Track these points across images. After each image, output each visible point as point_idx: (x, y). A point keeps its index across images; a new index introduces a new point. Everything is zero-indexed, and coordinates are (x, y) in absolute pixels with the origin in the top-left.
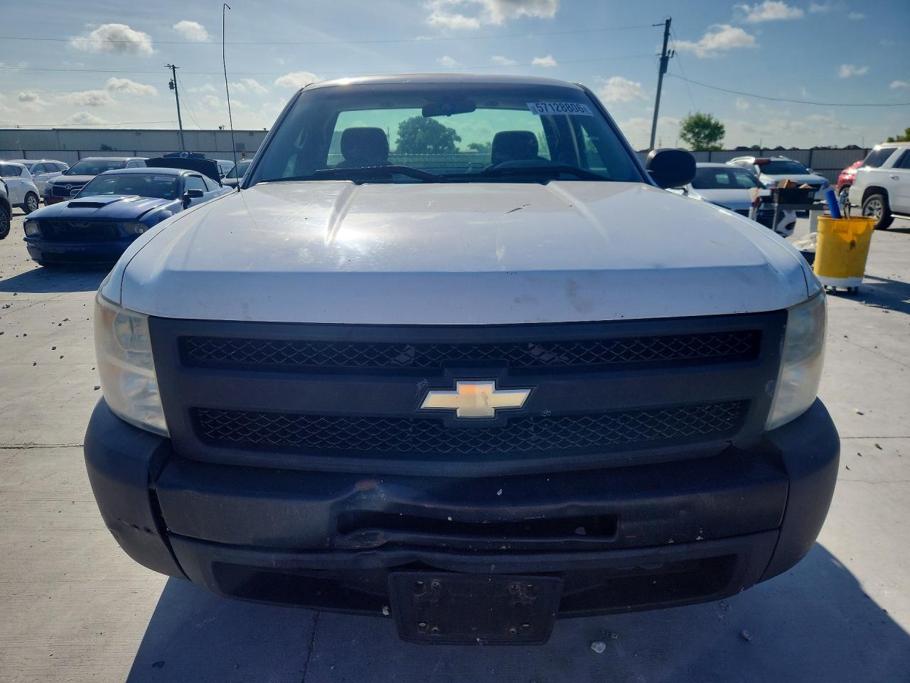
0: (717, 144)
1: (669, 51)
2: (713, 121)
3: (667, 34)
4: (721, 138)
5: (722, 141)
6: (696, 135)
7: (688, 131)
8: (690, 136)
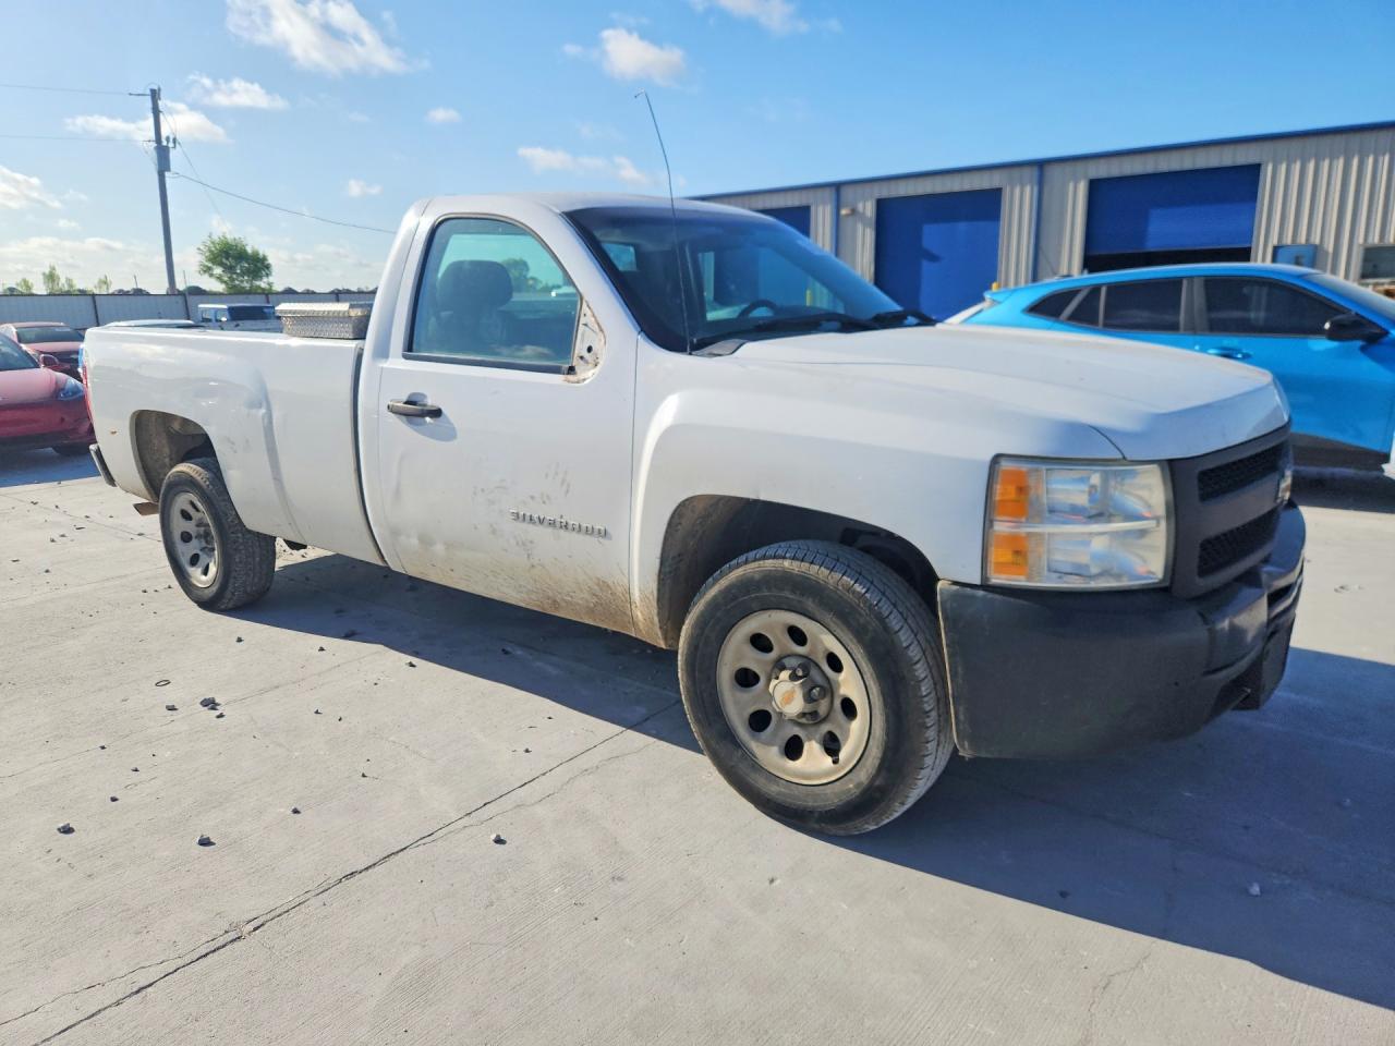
0: (263, 284)
1: (168, 139)
2: (249, 250)
3: (156, 112)
4: (267, 275)
5: (271, 279)
6: (229, 269)
7: (214, 263)
8: (218, 271)
